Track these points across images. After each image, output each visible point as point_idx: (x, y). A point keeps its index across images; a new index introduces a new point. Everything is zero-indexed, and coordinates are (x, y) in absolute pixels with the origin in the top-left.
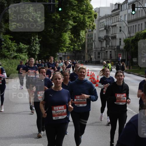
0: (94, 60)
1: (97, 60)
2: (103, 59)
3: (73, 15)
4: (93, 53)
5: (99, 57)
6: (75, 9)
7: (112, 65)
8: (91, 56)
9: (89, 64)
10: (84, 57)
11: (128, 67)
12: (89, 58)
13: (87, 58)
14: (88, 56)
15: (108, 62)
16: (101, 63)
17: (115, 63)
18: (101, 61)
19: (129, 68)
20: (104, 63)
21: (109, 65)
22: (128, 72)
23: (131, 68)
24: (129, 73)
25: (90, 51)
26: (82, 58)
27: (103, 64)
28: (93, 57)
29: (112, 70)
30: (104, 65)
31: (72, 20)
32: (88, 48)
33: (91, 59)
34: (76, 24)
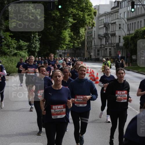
0: (93, 57)
1: (96, 57)
2: (102, 57)
3: (73, 13)
4: (92, 50)
5: (98, 54)
6: (74, 7)
7: (111, 63)
8: (90, 54)
9: (89, 61)
10: (84, 54)
11: (127, 64)
12: (89, 56)
13: (87, 56)
14: (87, 53)
15: (107, 60)
16: (101, 60)
17: (115, 61)
18: (101, 58)
19: (129, 66)
20: (104, 60)
21: (109, 62)
22: (127, 69)
23: (130, 65)
24: (129, 70)
25: (89, 48)
26: (82, 55)
27: (102, 61)
28: (92, 54)
29: (112, 67)
30: (104, 63)
31: (72, 17)
32: (88, 45)
33: (91, 56)
34: (76, 21)
